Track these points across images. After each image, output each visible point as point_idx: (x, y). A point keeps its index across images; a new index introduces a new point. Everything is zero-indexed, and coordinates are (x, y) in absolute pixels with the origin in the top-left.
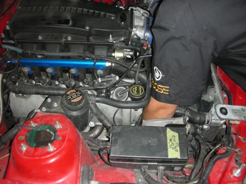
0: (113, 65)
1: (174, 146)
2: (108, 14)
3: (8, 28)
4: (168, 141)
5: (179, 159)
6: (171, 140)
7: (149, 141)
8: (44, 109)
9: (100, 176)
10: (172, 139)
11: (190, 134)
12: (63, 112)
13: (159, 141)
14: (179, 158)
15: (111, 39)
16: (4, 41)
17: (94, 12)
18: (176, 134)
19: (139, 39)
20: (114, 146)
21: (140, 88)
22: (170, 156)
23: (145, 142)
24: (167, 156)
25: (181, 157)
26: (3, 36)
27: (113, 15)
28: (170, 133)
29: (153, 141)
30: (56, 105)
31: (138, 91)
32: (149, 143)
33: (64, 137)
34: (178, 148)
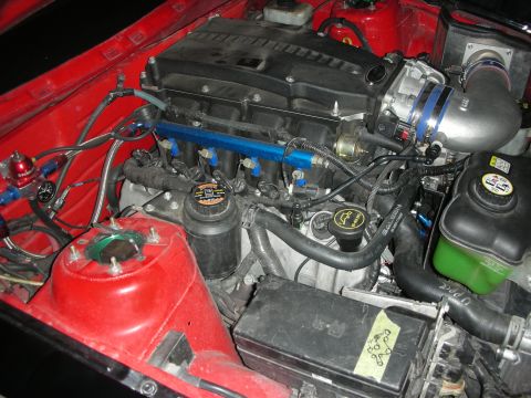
0: (327, 164)
1: (377, 352)
2: (347, 64)
3: (153, 61)
4: (371, 337)
5: (377, 384)
6: (377, 337)
7: (328, 326)
8: (150, 208)
9: (208, 371)
10: (382, 337)
11: (454, 351)
12: (181, 221)
13: (349, 330)
14: (379, 381)
15: (336, 112)
16: (143, 86)
17: (320, 57)
18: (396, 329)
19: (395, 119)
20: (250, 313)
21: (358, 216)
22: (359, 371)
23: (319, 324)
24: (353, 368)
25: (383, 379)
26: (144, 75)
27: (357, 67)
28: (382, 322)
29: (336, 329)
30: (175, 206)
31: (350, 221)
32: (326, 329)
33: (150, 258)
34: (386, 359)
